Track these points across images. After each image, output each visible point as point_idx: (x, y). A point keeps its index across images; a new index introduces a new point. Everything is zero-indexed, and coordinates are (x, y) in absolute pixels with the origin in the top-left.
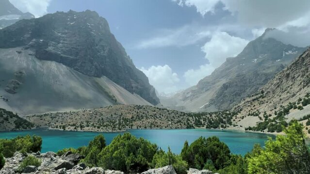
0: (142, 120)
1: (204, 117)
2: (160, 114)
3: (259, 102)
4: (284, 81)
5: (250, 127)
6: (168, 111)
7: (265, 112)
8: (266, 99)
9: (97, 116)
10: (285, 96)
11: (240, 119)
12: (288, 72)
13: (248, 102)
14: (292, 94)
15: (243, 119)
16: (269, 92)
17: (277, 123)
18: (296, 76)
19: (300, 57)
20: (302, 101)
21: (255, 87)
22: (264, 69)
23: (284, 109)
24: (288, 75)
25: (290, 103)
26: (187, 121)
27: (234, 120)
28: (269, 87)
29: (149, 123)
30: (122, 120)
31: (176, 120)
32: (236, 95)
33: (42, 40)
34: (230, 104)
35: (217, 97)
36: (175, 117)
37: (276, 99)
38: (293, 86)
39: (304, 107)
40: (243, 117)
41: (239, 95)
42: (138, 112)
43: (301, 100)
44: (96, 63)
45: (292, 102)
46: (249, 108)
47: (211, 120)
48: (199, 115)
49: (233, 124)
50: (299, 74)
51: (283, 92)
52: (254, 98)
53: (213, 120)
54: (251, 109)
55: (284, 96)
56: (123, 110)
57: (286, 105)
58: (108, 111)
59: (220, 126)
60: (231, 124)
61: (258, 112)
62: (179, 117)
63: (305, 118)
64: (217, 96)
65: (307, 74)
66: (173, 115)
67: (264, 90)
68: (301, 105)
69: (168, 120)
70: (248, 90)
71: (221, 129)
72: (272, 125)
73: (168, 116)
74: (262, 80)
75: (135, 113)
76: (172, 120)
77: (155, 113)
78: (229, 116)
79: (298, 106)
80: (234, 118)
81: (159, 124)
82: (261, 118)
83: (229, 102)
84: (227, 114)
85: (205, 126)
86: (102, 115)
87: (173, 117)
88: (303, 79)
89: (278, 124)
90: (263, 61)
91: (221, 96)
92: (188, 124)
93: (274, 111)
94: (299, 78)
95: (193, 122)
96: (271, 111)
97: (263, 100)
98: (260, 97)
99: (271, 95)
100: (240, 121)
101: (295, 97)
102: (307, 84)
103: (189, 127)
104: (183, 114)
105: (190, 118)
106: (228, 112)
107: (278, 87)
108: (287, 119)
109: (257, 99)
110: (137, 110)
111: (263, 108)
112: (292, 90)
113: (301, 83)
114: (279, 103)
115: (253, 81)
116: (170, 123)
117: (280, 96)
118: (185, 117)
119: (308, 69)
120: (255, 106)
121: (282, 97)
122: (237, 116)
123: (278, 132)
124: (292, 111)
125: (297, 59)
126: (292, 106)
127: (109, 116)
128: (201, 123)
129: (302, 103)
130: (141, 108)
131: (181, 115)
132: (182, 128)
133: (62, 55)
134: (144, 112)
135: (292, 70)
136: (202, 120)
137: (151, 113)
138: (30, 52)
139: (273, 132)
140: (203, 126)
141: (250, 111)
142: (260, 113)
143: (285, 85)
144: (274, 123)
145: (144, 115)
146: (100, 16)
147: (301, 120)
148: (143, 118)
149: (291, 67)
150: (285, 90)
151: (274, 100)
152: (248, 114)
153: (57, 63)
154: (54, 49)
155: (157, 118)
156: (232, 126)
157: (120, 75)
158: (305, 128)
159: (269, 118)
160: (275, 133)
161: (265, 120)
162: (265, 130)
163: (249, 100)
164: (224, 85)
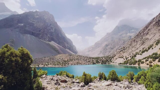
0: (73, 61)
1: (100, 59)
2: (80, 58)
4: (133, 43)
5: (120, 63)
6: (84, 57)
8: (125, 50)
9: (51, 60)
11: (115, 60)
12: (135, 39)
13: (118, 52)
14: (137, 48)
18: (138, 41)
19: (139, 33)
21: (119, 45)
22: (123, 38)
23: (134, 55)
24: (134, 40)
25: (136, 52)
27: (113, 60)
28: (127, 45)
29: (76, 62)
30: (63, 61)
31: (88, 61)
32: (111, 49)
33: (23, 25)
37: (130, 51)
39: (142, 54)
40: (117, 59)
41: (113, 49)
42: (70, 58)
43: (141, 51)
44: (48, 35)
46: (119, 55)
48: (97, 58)
51: (133, 48)
53: (104, 60)
55: (133, 49)
56: (63, 57)
57: (134, 53)
58: (56, 57)
59: (107, 63)
60: (111, 62)
63: (144, 59)
64: (103, 50)
65: (142, 40)
66: (86, 58)
67: (124, 47)
68: (141, 53)
70: (116, 47)
71: (108, 64)
72: (130, 62)
73: (84, 59)
77: (78, 58)
79: (140, 53)
80: (112, 59)
81: (80, 63)
82: (124, 59)
83: (108, 52)
84: (109, 58)
85: (101, 63)
86: (53, 59)
87: (86, 59)
88: (141, 42)
89: (133, 61)
90: (122, 34)
91: (105, 49)
92: (93, 62)
93: (129, 56)
94: (139, 42)
95: (95, 61)
97: (124, 51)
98: (123, 50)
99: (128, 49)
101: (138, 50)
102: (143, 44)
103: (94, 64)
104: (90, 58)
105: (94, 60)
106: (109, 57)
107: (131, 45)
108: (136, 59)
109: (122, 51)
111: (125, 55)
112: (137, 46)
113: (140, 44)
115: (118, 43)
116: (85, 62)
118: (91, 59)
119: (142, 38)
120: (121, 54)
122: (114, 58)
124: (137, 56)
125: (138, 33)
126: (137, 54)
127: (57, 60)
129: (141, 52)
130: (71, 56)
131: (89, 59)
132: (91, 64)
133: (33, 31)
134: (73, 57)
136: (99, 61)
137: (76, 58)
138: (17, 30)
139: (131, 65)
141: (119, 56)
142: (124, 57)
143: (133, 45)
144: (131, 61)
145: (73, 59)
146: (50, 13)
147: (142, 59)
148: (73, 60)
149: (136, 37)
151: (129, 51)
153: (30, 35)
154: (29, 29)
157: (60, 41)
158: (145, 63)
159: (128, 59)
160: (132, 65)
161: (126, 60)
162: (127, 64)
163: (118, 51)
164: (106, 44)
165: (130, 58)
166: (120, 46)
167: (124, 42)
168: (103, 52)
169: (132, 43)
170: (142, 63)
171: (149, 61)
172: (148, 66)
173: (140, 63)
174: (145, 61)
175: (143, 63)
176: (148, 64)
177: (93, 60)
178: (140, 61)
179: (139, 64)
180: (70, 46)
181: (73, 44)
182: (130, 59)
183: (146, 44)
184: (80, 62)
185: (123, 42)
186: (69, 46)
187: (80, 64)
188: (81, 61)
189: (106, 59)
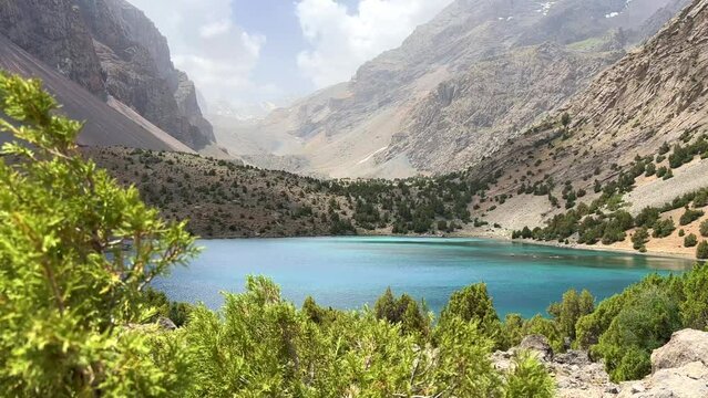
0: (172, 205)
1: (384, 195)
2: (235, 185)
3: (553, 151)
4: (631, 87)
5: (526, 228)
6: (264, 175)
7: (568, 183)
8: (573, 142)
10: (627, 137)
11: (496, 204)
12: (645, 60)
13: (521, 149)
14: (648, 130)
15: (502, 202)
16: (583, 121)
17: (605, 217)
18: (664, 74)
19: (682, 16)
20: (671, 152)
21: (536, 99)
22: (568, 42)
23: (622, 174)
24: (646, 67)
25: (638, 158)
26: (331, 211)
27: (477, 207)
28: (586, 105)
29: (199, 215)
32: (476, 124)
34: (456, 152)
35: (417, 128)
37: (603, 144)
38: (652, 106)
39: (673, 170)
40: (504, 197)
41: (488, 126)
42: (145, 177)
45: (642, 156)
46: (524, 170)
47: (408, 206)
48: (368, 190)
49: (472, 217)
50: (672, 67)
51: (623, 122)
52: (540, 136)
53: (413, 207)
54: (529, 173)
55: (626, 133)
57: (626, 160)
59: (434, 224)
60: (466, 219)
61: (550, 182)
62: (302, 195)
63: (677, 204)
64: (416, 126)
65: (693, 71)
67: (570, 112)
68: (666, 163)
69: (268, 207)
70: (513, 111)
71: (439, 233)
72: (590, 223)
74: (559, 79)
76: (281, 206)
78: (463, 193)
79: (658, 166)
80: (476, 199)
82: (554, 202)
83: (453, 145)
84: (455, 188)
85: (389, 229)
87: (284, 194)
88: (680, 86)
89: (607, 219)
91: (430, 119)
92: (336, 218)
93: (592, 181)
94: (670, 83)
95: (350, 213)
96: (585, 180)
97: (565, 144)
98: (557, 135)
99: (589, 129)
100: (493, 208)
101: (651, 140)
102: (689, 102)
103: (339, 229)
104: (313, 186)
105: (341, 200)
106: (457, 181)
107: (612, 105)
108: (630, 204)
109: (548, 141)
110: (140, 168)
112: (648, 117)
113: (674, 98)
114: (608, 157)
115: (533, 77)
117: (614, 135)
118: (322, 194)
119: (696, 56)
120: (540, 162)
121: (618, 139)
122: (487, 192)
123: (605, 243)
124: (642, 182)
125: (674, 20)
126: (643, 168)
128: (377, 215)
129: (670, 158)
130: (158, 161)
131: (309, 191)
132: (316, 232)
134: (171, 175)
135: (657, 54)
136: (379, 207)
137: (198, 180)
139: (593, 242)
140: (384, 227)
141: (524, 178)
142: (553, 186)
143: (629, 103)
144: (594, 216)
145: (172, 187)
147: (668, 208)
149: (655, 44)
150: (629, 118)
151: (597, 146)
152: (518, 187)
155: (225, 198)
156: (472, 224)
157: (46, 19)
158: (675, 234)
159: (578, 201)
160: (599, 246)
161: (568, 206)
162: (570, 238)
163: (525, 143)
164: (442, 86)
165: (589, 200)
166: (541, 107)
167: (572, 77)
168: (412, 140)
169: (625, 89)
170: (658, 234)
171: (702, 219)
172: (691, 253)
173: (651, 231)
174: (676, 223)
175: (664, 231)
176: (690, 242)
177: (333, 203)
178: (649, 216)
179: (639, 242)
180: (143, 72)
181: (170, 65)
182: (589, 204)
184: (236, 212)
185: (564, 74)
186: (133, 75)
187: (233, 228)
188: (242, 211)
189: (427, 200)
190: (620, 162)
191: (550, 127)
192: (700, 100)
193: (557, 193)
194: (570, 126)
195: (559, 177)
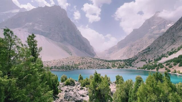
0: (84, 65)
1: (117, 62)
2: (94, 61)
3: (147, 54)
4: (161, 42)
6: (98, 60)
8: (150, 52)
10: (161, 50)
12: (163, 37)
14: (164, 49)
16: (153, 48)
18: (167, 39)
20: (169, 53)
23: (159, 57)
25: (163, 54)
27: (133, 64)
28: (153, 45)
29: (87, 66)
30: (73, 65)
33: (31, 23)
36: (101, 63)
38: (165, 45)
39: (169, 56)
40: (138, 62)
42: (82, 61)
47: (121, 64)
51: (160, 48)
52: (144, 51)
54: (142, 58)
56: (74, 60)
58: (66, 60)
61: (146, 59)
62: (103, 63)
66: (100, 61)
69: (97, 64)
71: (125, 68)
73: (98, 62)
75: (81, 61)
76: (99, 64)
78: (131, 62)
79: (166, 55)
80: (133, 62)
82: (147, 63)
86: (63, 62)
88: (171, 41)
91: (130, 50)
92: (108, 66)
93: (154, 59)
94: (169, 40)
95: (111, 65)
96: (152, 58)
99: (153, 50)
100: (136, 64)
101: (165, 51)
102: (173, 43)
105: (110, 63)
106: (130, 60)
107: (158, 45)
108: (158, 63)
109: (146, 52)
112: (164, 47)
113: (169, 43)
114: (157, 54)
116: (98, 66)
117: (158, 50)
119: (174, 35)
120: (144, 56)
122: (135, 61)
124: (163, 58)
126: (163, 56)
127: (67, 63)
130: (84, 58)
131: (105, 62)
133: (42, 31)
134: (85, 60)
136: (116, 64)
137: (89, 61)
138: (25, 29)
140: (116, 67)
143: (161, 44)
145: (85, 62)
147: (164, 63)
151: (155, 52)
152: (140, 60)
153: (40, 35)
154: (38, 28)
155: (92, 63)
156: (132, 67)
159: (151, 62)
160: (150, 70)
161: (149, 63)
163: (142, 53)
164: (131, 44)
177: (108, 64)
179: (157, 69)
183: (177, 44)
188: (93, 65)
189: (124, 63)
190: (159, 55)
191: (147, 50)
192: (175, 43)
193: (147, 61)
194: (150, 49)
195: (148, 58)
